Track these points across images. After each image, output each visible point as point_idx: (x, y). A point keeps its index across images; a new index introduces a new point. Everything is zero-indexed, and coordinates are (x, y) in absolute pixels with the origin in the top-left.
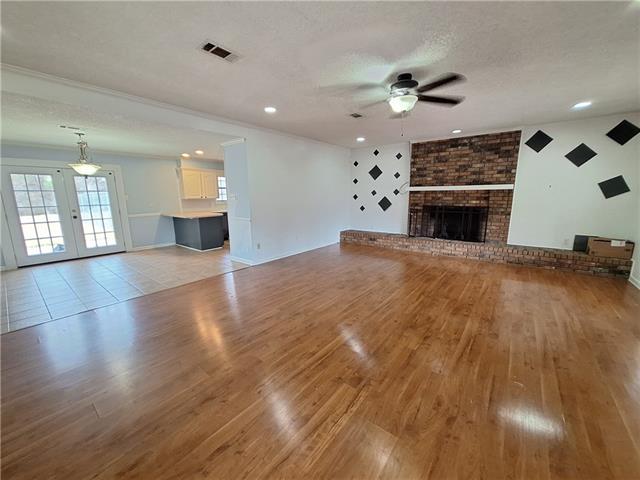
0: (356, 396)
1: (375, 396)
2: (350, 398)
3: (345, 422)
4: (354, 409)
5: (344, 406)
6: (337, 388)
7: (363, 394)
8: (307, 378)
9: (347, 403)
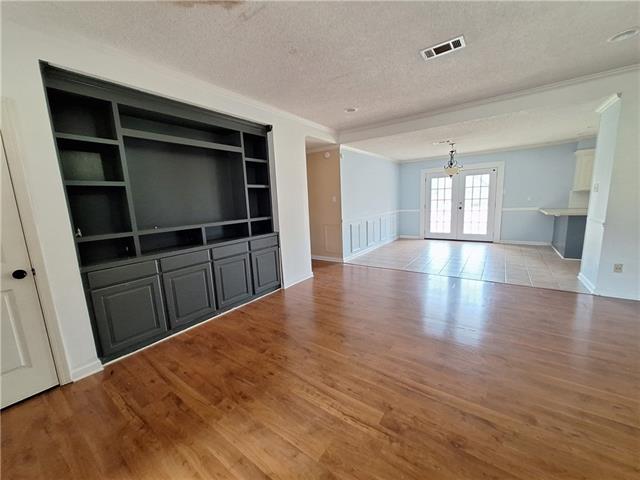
0: (369, 425)
1: (374, 446)
2: (363, 417)
3: (333, 413)
4: (349, 421)
5: (353, 413)
6: (373, 406)
7: (374, 433)
8: (381, 381)
9: (355, 415)
